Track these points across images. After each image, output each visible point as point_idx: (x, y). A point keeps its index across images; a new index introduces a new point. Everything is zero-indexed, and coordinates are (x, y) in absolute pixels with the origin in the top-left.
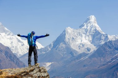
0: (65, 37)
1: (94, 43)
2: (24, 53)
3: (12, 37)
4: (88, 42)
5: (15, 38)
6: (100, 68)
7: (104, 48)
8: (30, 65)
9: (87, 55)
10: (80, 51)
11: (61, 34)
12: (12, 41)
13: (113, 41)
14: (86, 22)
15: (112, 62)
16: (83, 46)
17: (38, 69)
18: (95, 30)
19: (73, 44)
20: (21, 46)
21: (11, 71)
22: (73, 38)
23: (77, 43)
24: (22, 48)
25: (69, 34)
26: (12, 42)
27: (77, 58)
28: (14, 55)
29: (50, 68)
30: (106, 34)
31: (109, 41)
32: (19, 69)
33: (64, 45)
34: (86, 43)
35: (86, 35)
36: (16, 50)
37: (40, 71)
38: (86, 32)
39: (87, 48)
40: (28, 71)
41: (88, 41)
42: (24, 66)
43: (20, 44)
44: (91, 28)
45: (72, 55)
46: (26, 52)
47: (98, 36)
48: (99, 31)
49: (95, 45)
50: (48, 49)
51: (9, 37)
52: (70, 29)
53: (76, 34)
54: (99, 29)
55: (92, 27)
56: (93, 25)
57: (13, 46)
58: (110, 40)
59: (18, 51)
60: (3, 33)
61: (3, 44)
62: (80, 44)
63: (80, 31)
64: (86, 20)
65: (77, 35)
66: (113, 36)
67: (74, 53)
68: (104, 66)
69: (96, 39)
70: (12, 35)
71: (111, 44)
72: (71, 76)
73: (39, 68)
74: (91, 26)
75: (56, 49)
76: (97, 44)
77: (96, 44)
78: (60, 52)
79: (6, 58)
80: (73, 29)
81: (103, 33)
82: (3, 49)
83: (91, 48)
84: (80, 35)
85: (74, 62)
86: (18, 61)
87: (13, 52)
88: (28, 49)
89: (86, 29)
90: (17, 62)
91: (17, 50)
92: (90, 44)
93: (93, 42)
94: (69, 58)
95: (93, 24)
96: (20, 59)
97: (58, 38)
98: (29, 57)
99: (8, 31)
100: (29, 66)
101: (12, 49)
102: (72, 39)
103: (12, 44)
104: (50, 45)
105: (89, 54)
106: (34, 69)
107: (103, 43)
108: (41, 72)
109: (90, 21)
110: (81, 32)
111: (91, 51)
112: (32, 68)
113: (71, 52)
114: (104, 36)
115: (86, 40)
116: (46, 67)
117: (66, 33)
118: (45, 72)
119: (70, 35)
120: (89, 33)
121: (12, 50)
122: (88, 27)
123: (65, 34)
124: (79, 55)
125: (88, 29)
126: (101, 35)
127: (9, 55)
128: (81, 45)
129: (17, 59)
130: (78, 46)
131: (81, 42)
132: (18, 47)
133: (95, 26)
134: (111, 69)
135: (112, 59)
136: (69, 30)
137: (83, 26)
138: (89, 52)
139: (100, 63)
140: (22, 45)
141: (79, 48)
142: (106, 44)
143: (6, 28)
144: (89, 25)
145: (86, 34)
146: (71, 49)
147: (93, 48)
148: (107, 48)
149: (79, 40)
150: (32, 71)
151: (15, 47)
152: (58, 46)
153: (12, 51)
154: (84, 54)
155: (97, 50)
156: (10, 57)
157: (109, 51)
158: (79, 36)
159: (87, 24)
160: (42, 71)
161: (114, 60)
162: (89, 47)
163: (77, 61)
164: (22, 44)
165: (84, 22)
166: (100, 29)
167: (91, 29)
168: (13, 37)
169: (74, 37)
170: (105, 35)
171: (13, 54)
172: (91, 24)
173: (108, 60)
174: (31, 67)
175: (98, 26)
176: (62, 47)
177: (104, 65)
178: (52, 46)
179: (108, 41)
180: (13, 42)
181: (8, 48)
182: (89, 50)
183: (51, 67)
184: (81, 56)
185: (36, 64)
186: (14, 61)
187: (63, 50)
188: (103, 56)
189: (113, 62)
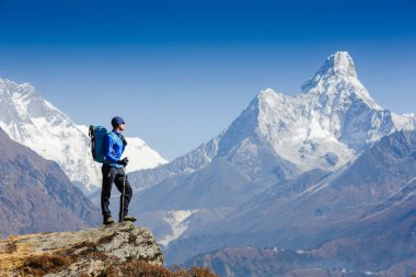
0: (257, 121)
1: (349, 139)
3: (66, 130)
4: (329, 137)
5: (78, 133)
6: (367, 218)
7: (379, 153)
9: (326, 176)
10: (304, 166)
11: (244, 111)
12: (66, 142)
13: (407, 132)
14: (323, 72)
15: (406, 198)
16: (314, 147)
17: (127, 235)
18: (352, 97)
19: (281, 143)
21: (45, 241)
22: (282, 125)
23: (295, 139)
25: (269, 109)
26: (67, 147)
27: (296, 188)
28: (73, 187)
30: (385, 112)
31: (396, 132)
33: (253, 147)
34: (321, 140)
35: (321, 113)
36: (79, 171)
37: (132, 240)
38: (324, 104)
39: (327, 155)
40: (95, 240)
41: (328, 133)
44: (339, 91)
45: (279, 176)
47: (362, 117)
48: (365, 101)
49: (350, 146)
50: (203, 159)
51: (57, 130)
52: (272, 95)
53: (290, 110)
54: (362, 93)
55: (343, 88)
56: (343, 82)
57: (71, 158)
58: (399, 130)
59: (88, 174)
60: (39, 119)
61: (39, 152)
62: (305, 142)
63: (305, 100)
64: (323, 67)
65: (293, 115)
66: (407, 115)
67: (285, 172)
69: (355, 125)
70: (68, 126)
71: (401, 141)
72: (276, 245)
73: (129, 230)
74: (339, 84)
75: (230, 160)
76: (358, 142)
77: (353, 142)
78: (242, 168)
79: (49, 197)
80: (281, 94)
81: (377, 107)
82: (39, 170)
83: (339, 155)
84: (303, 114)
85: (285, 199)
86: (85, 205)
87: (72, 179)
89: (324, 93)
90: (83, 209)
91: (83, 172)
92: (337, 142)
93: (343, 136)
94: (269, 186)
95: (346, 79)
97: (234, 123)
99: (54, 113)
101: (67, 167)
102: (277, 126)
103: (66, 153)
104: (210, 146)
105: (331, 173)
106: (115, 234)
107: (376, 138)
108: (136, 245)
109: (335, 70)
110: (306, 103)
111: (338, 165)
112: (108, 232)
113: (276, 167)
114: (380, 116)
115: (323, 128)
117: (260, 107)
118: (150, 243)
119: (273, 113)
120: (333, 107)
121: (69, 171)
122: (330, 90)
123: (257, 112)
125: (328, 93)
126: (370, 115)
127: (58, 188)
128: (308, 147)
130: (297, 150)
131: (308, 135)
132: (87, 162)
133: (349, 84)
135: (403, 191)
136: (270, 98)
137: (312, 84)
138: (332, 169)
139: (369, 202)
141: (302, 156)
142: (385, 140)
143: (47, 104)
144: (332, 81)
145: (321, 110)
146: (275, 158)
147: (346, 155)
148: (390, 155)
149: (300, 130)
150: (109, 239)
151: (76, 164)
152: (234, 148)
153: (67, 173)
154: (316, 176)
156: (62, 194)
157: (394, 165)
158: (301, 118)
159: (325, 79)
161: (411, 194)
162: (331, 150)
163: (295, 196)
165: (316, 74)
166: (367, 95)
167: (338, 96)
168: (71, 130)
169: (284, 120)
170: (382, 114)
171: (70, 183)
172: (337, 78)
173: (393, 193)
175: (362, 87)
176: (247, 152)
177: (378, 208)
178: (217, 148)
179: (393, 131)
180: (72, 145)
181: (55, 165)
182: (331, 160)
184: (307, 179)
186: (73, 207)
187: (251, 163)
188: (377, 181)
189: (408, 201)
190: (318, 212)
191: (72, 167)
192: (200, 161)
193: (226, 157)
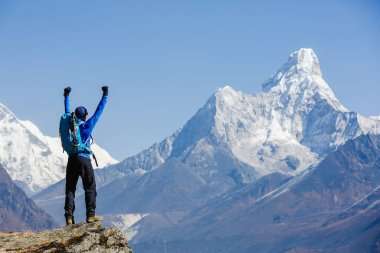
0: (213, 121)
1: (311, 141)
2: (50, 182)
3: (9, 126)
4: (290, 139)
5: (22, 129)
6: (329, 226)
7: (344, 158)
8: (70, 221)
9: (287, 180)
10: (263, 169)
11: (200, 110)
12: (9, 138)
13: (374, 136)
14: (285, 69)
15: (372, 206)
16: (274, 149)
17: (98, 235)
18: (316, 97)
19: (239, 144)
20: (40, 156)
21: (8, 241)
22: (241, 125)
23: (254, 141)
24: (42, 164)
25: (227, 108)
26: (10, 144)
27: (253, 193)
28: (15, 186)
29: (136, 232)
30: (351, 113)
31: (362, 135)
32: (33, 234)
33: (209, 148)
34: (282, 142)
35: (282, 113)
36: (22, 170)
37: (103, 241)
38: (286, 104)
39: (287, 159)
40: (65, 240)
41: (290, 135)
42: (50, 225)
43: (38, 150)
44: (302, 90)
45: (236, 179)
46: (58, 177)
47: (326, 119)
48: (329, 102)
49: (313, 150)
50: (155, 160)
52: (231, 94)
53: (250, 109)
54: (327, 93)
55: (306, 88)
56: (307, 81)
57: (13, 156)
58: (365, 133)
59: (31, 173)
62: (264, 144)
63: (265, 99)
64: (286, 64)
65: (252, 115)
66: (374, 118)
67: (243, 175)
68: (343, 221)
69: (318, 127)
70: (11, 121)
71: (367, 145)
73: (100, 230)
74: (301, 84)
75: (184, 161)
76: (322, 145)
77: (316, 145)
78: (196, 170)
80: (240, 93)
81: (343, 109)
83: (300, 159)
84: (263, 114)
85: (242, 205)
86: (28, 207)
87: (14, 178)
88: (63, 167)
89: (286, 92)
90: (24, 210)
91: (25, 171)
92: (299, 144)
93: (306, 138)
94: (225, 190)
95: (309, 78)
96: (36, 202)
97: (189, 123)
98: (67, 193)
100: (68, 223)
101: (9, 166)
102: (235, 127)
103: (8, 150)
104: (163, 145)
105: (292, 177)
106: (85, 235)
107: (340, 141)
108: (107, 247)
109: (299, 67)
110: (266, 102)
111: (299, 170)
112: (76, 233)
113: (232, 170)
114: (345, 118)
115: (284, 130)
116: (125, 229)
117: (217, 106)
118: (121, 245)
119: (231, 112)
120: (295, 107)
121: (11, 169)
122: (293, 89)
123: (214, 111)
124: (260, 180)
125: (290, 93)
126: (335, 116)
128: (268, 149)
129: (27, 200)
130: (256, 152)
131: (268, 136)
132: (31, 160)
133: (313, 83)
134: (366, 229)
135: (368, 198)
136: (229, 96)
137: (274, 82)
138: (293, 173)
139: (331, 209)
140: (45, 154)
141: (261, 159)
142: (350, 144)
144: (295, 80)
145: (282, 110)
146: (232, 161)
147: (308, 159)
148: (355, 160)
149: (259, 131)
150: (78, 240)
151: (19, 161)
152: (188, 148)
153: (8, 172)
155: (320, 166)
156: (4, 194)
157: (359, 170)
158: (261, 118)
159: (287, 78)
160: (111, 241)
161: (377, 202)
162: (292, 153)
163: (253, 201)
164: (45, 150)
165: (278, 72)
166: (332, 95)
167: (301, 95)
168: (14, 125)
169: (243, 120)
170: (348, 116)
171: (12, 182)
172: (300, 76)
173: (358, 201)
174: (73, 228)
175: (327, 86)
176: (203, 154)
177: (342, 216)
178: (171, 148)
179: (358, 134)
180: (14, 142)
182: (292, 163)
183: (139, 230)
184: (265, 183)
185: (91, 220)
186: (14, 208)
187: (206, 165)
188: (340, 187)
189: (374, 208)
190: (277, 219)
191: (14, 165)
192: (152, 161)
193: (180, 158)
